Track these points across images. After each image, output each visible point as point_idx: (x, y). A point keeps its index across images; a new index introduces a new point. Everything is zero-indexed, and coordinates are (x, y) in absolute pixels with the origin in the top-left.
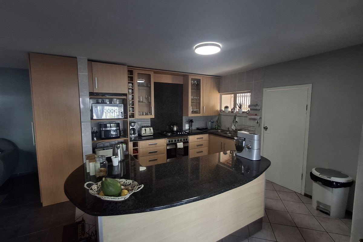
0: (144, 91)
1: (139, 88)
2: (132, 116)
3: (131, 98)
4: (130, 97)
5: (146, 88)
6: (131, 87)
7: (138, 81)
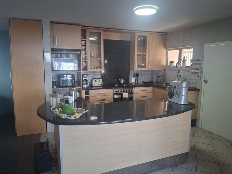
0: (95, 47)
1: (91, 45)
2: (85, 69)
3: (84, 54)
4: (83, 52)
5: (97, 45)
6: (84, 44)
7: (90, 39)
